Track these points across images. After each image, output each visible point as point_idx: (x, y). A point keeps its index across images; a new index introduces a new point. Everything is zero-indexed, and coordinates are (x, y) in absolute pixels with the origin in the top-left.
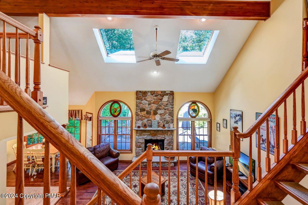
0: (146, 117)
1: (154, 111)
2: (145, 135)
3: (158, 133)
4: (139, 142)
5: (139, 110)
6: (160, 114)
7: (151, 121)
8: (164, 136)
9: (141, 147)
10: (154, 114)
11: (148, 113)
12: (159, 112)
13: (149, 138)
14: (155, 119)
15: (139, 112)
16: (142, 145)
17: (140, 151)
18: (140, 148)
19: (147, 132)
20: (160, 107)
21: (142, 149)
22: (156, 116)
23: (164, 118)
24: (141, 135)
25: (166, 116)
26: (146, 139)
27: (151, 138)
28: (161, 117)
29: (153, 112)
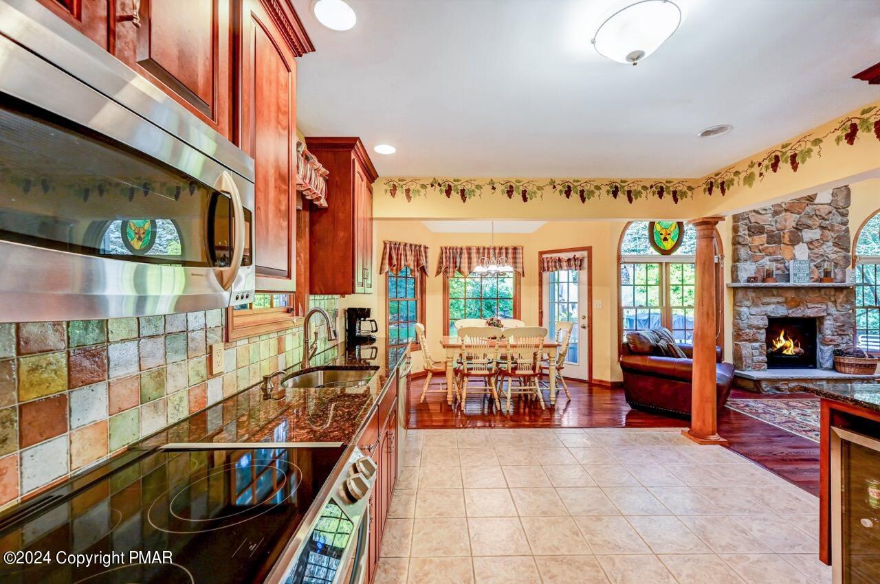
0: (768, 251)
1: (790, 232)
2: (769, 304)
3: (807, 298)
4: (751, 325)
5: (747, 232)
6: (807, 243)
7: (781, 263)
8: (824, 307)
9: (756, 340)
10: (790, 240)
11: (774, 238)
12: (807, 235)
13: (781, 311)
14: (794, 258)
15: (747, 237)
16: (759, 333)
17: (753, 351)
18: (756, 345)
19: (774, 295)
20: (810, 222)
21: (761, 346)
22: (796, 247)
23: (821, 253)
24: (755, 304)
25: (824, 246)
26: (772, 315)
27: (787, 314)
28: (810, 252)
29: (789, 237)
